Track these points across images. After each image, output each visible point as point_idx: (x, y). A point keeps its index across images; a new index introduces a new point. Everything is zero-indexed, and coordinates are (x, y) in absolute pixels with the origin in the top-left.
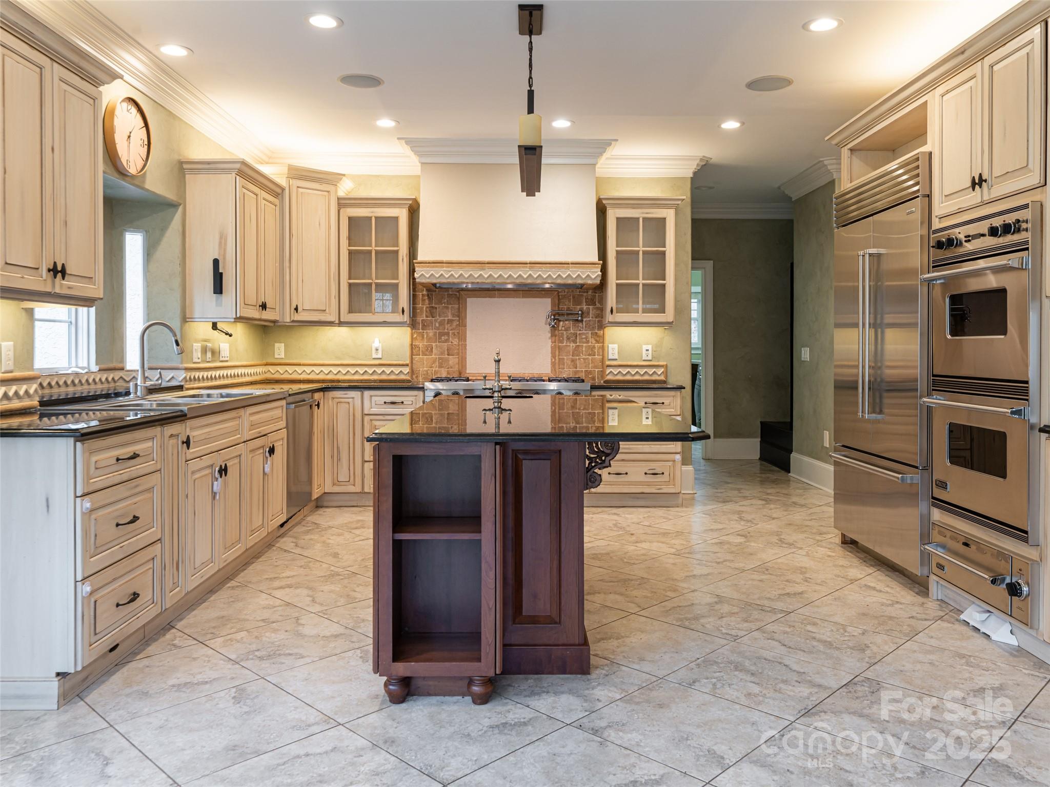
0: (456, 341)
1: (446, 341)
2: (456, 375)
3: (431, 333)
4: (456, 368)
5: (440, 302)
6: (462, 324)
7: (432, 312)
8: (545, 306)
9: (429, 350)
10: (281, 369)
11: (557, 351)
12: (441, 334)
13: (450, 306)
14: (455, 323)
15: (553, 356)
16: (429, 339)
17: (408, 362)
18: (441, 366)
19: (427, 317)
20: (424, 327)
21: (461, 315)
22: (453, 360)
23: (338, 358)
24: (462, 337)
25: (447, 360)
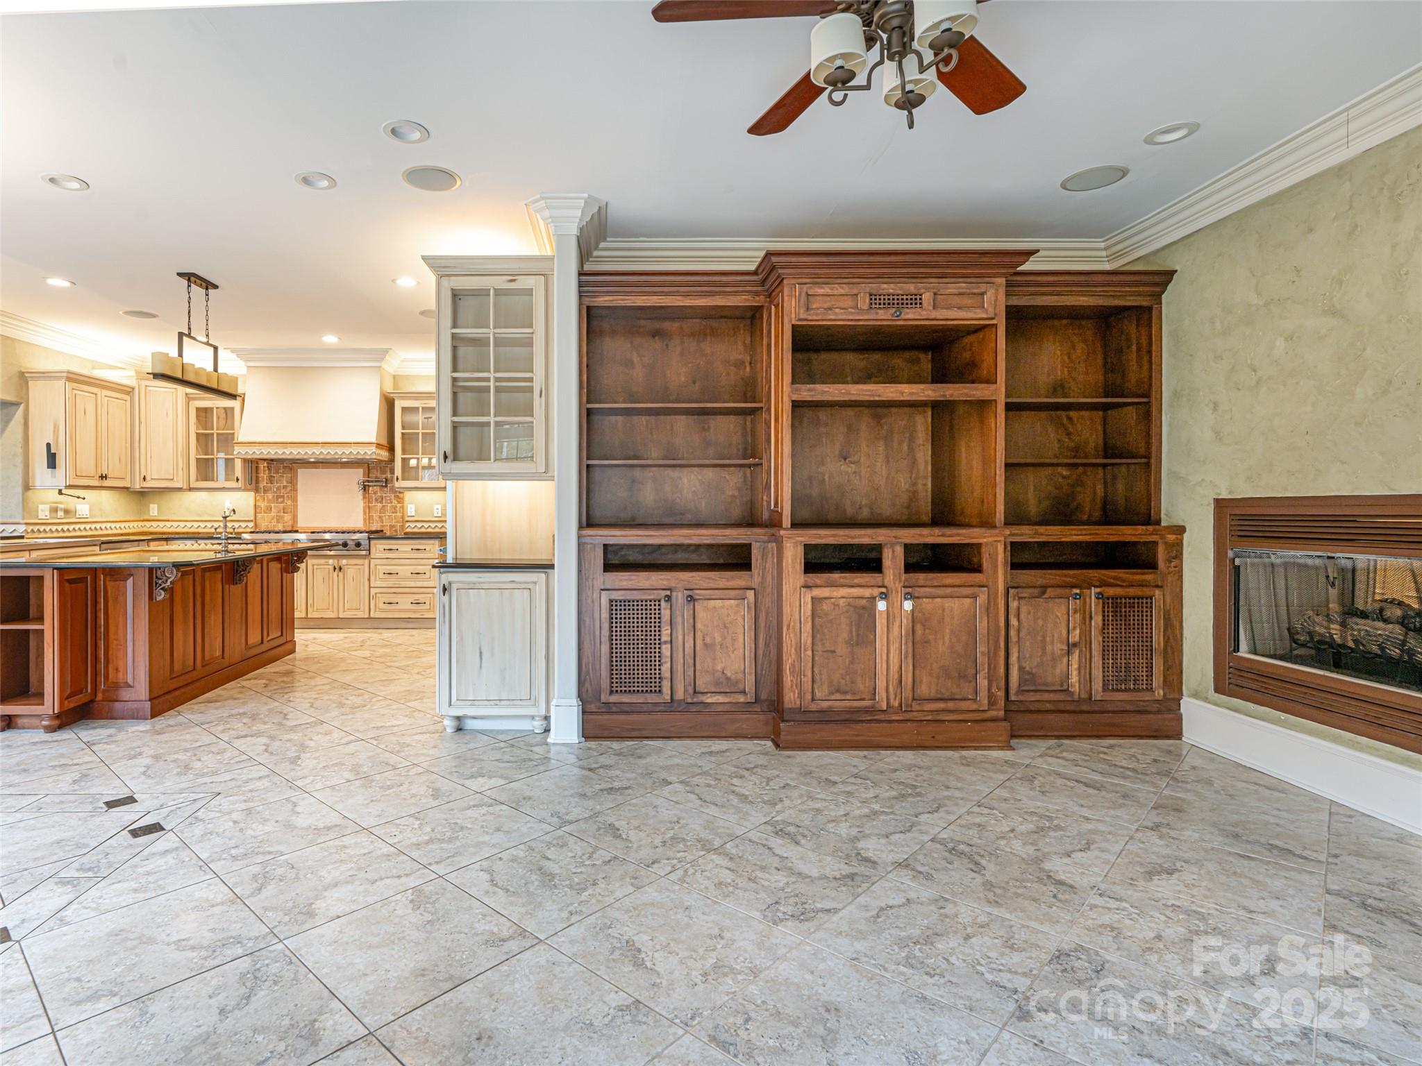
0: (289, 503)
1: (282, 502)
2: (289, 529)
3: (270, 496)
4: (290, 523)
5: (277, 472)
6: (295, 489)
7: (271, 479)
8: (358, 474)
9: (269, 509)
10: (155, 524)
11: (368, 509)
12: (278, 497)
13: (285, 476)
14: (289, 488)
15: (365, 514)
16: (269, 501)
17: (252, 518)
18: (278, 522)
19: (267, 484)
20: (265, 491)
21: (293, 482)
22: (287, 517)
23: (199, 515)
24: (295, 500)
25: (282, 517)
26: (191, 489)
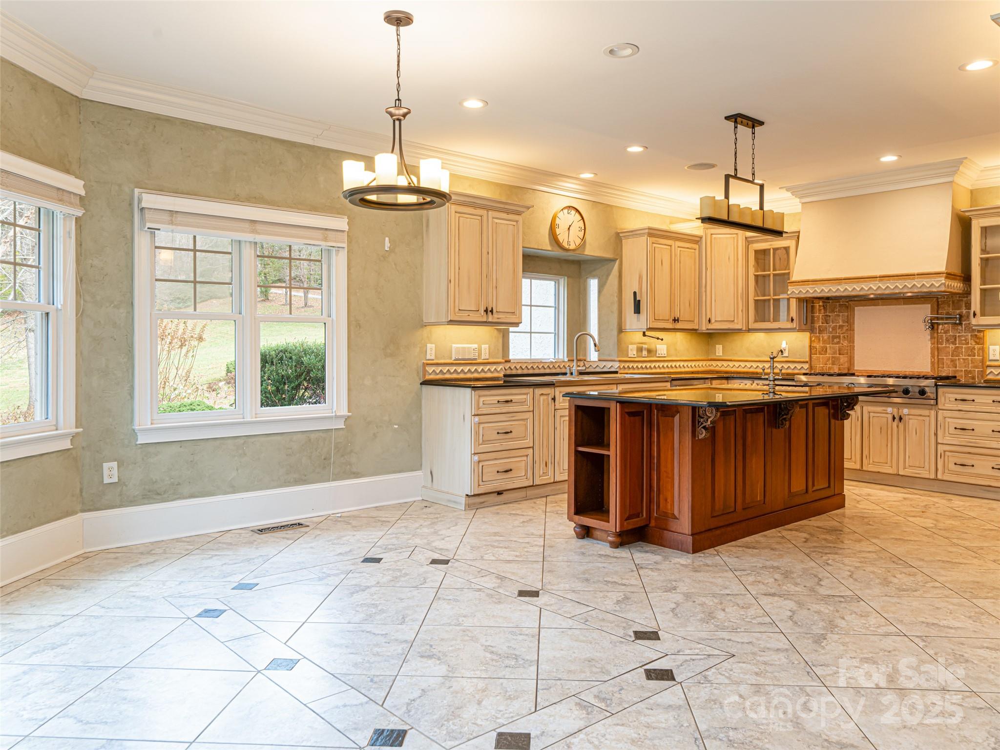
0: (845, 343)
1: (838, 343)
2: (846, 371)
3: (825, 336)
4: (846, 365)
5: (833, 311)
6: (851, 328)
7: (826, 320)
8: (925, 310)
9: (824, 351)
10: (719, 363)
11: (936, 351)
12: (834, 337)
13: (841, 314)
14: (845, 329)
15: (933, 356)
16: (824, 342)
17: (808, 360)
18: (833, 364)
19: (822, 323)
20: (821, 332)
21: (850, 323)
22: (843, 359)
23: (757, 356)
24: (851, 340)
25: (839, 359)
26: (749, 330)
